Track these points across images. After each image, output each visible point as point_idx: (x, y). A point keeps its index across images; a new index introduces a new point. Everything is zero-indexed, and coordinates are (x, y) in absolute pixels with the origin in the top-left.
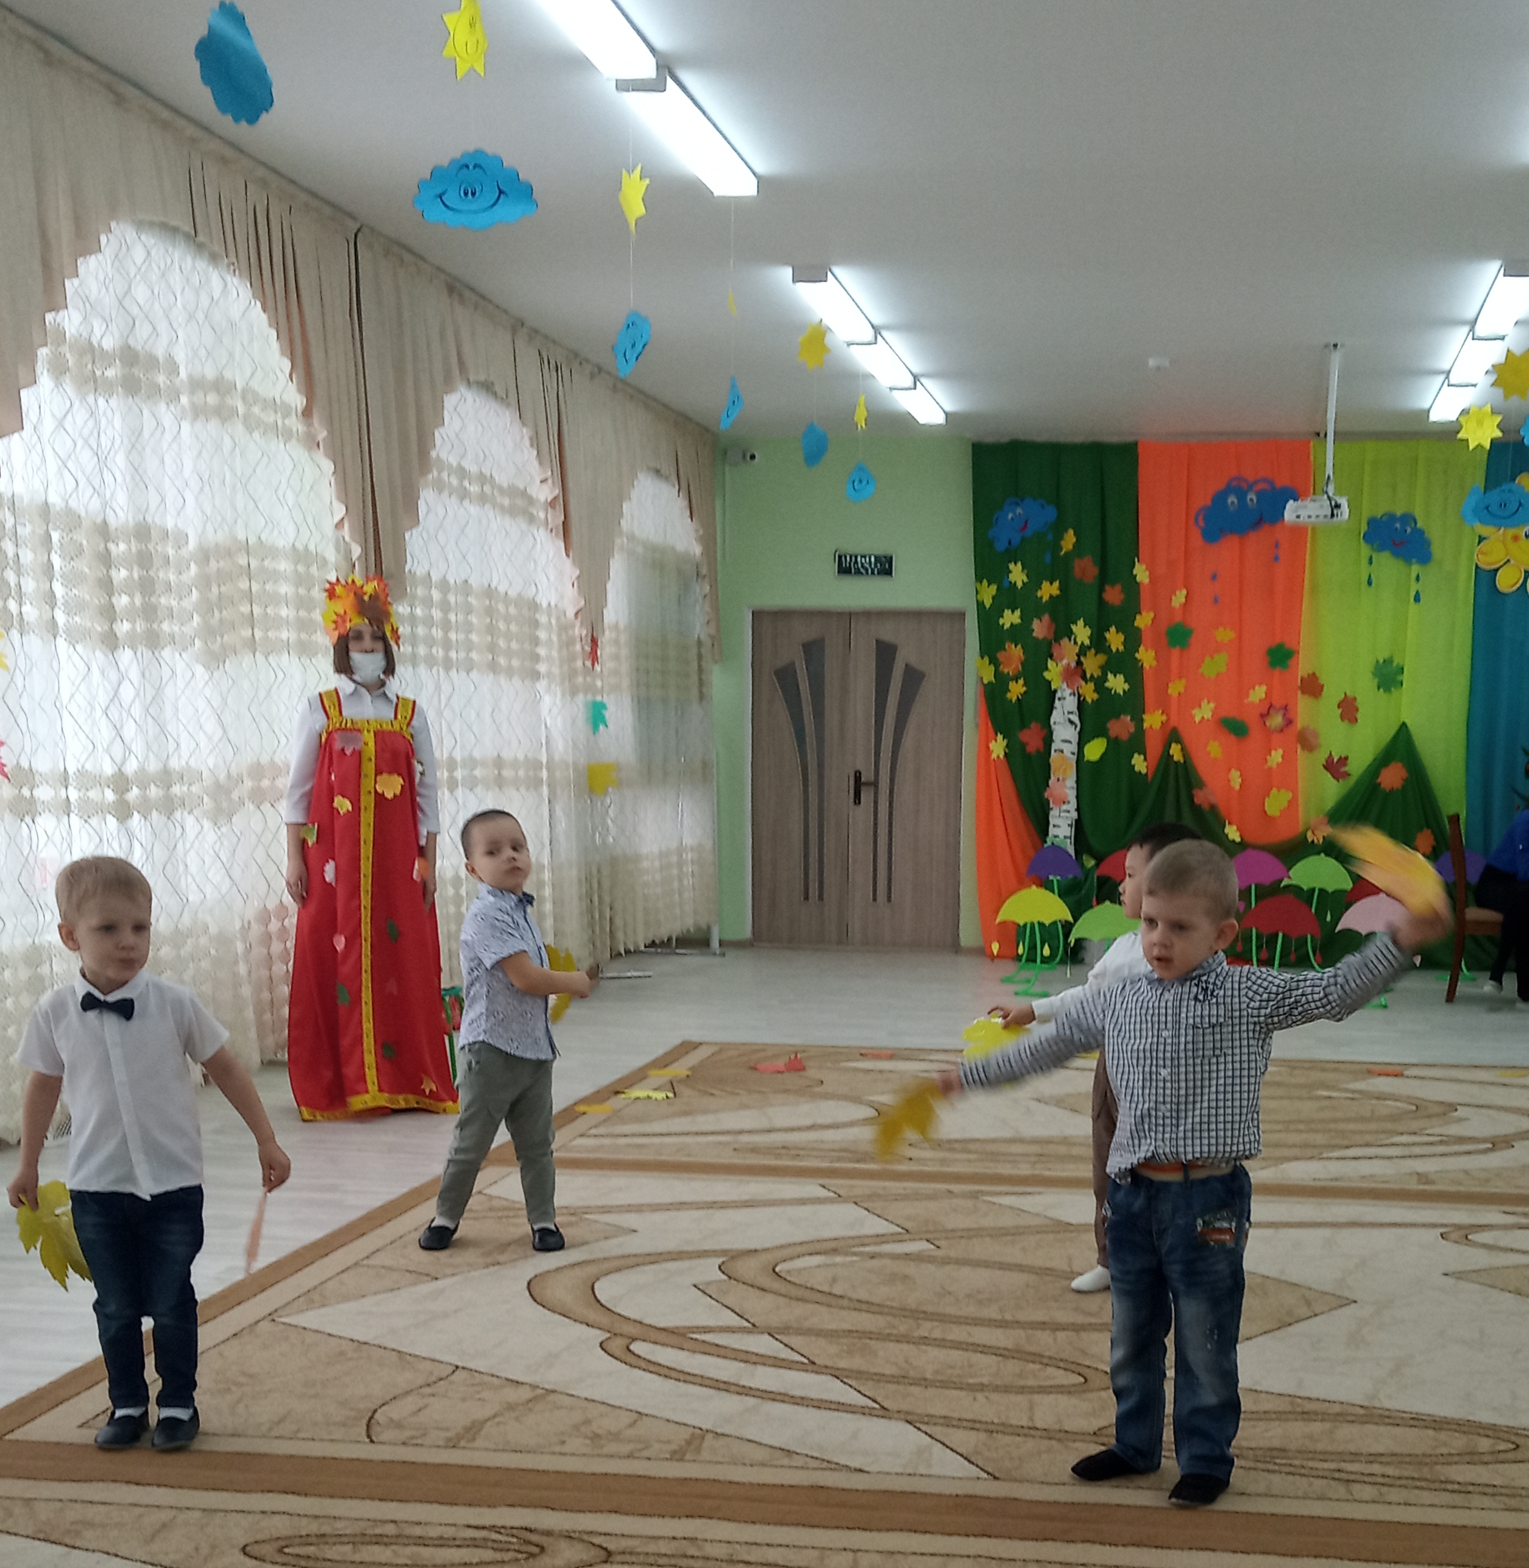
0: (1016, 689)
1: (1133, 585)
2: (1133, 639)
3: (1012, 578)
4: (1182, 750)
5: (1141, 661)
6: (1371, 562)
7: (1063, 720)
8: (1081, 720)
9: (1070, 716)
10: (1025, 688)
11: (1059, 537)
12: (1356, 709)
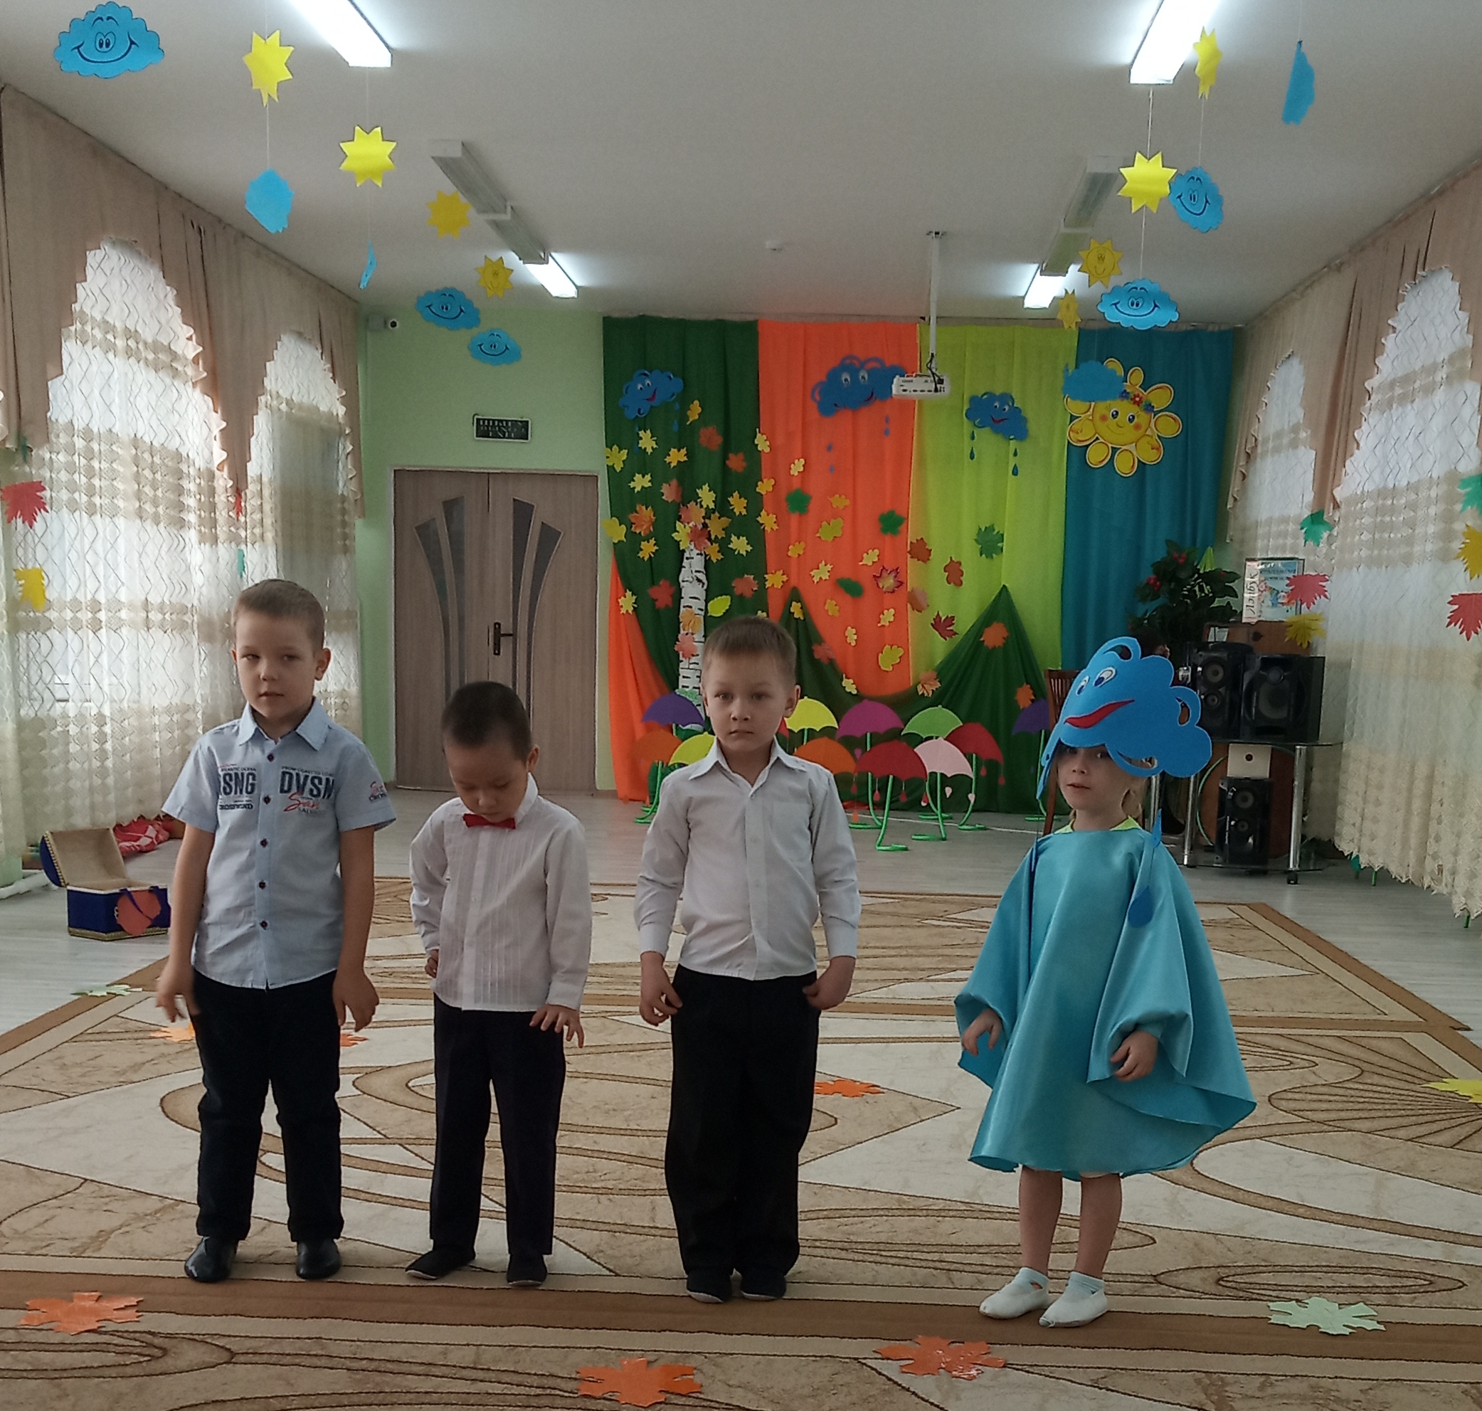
1: (755, 453)
2: (756, 503)
3: (642, 444)
4: (801, 608)
5: (762, 524)
6: (973, 438)
7: (691, 579)
8: (707, 579)
9: (698, 574)
10: (656, 548)
11: (685, 406)
12: (961, 573)
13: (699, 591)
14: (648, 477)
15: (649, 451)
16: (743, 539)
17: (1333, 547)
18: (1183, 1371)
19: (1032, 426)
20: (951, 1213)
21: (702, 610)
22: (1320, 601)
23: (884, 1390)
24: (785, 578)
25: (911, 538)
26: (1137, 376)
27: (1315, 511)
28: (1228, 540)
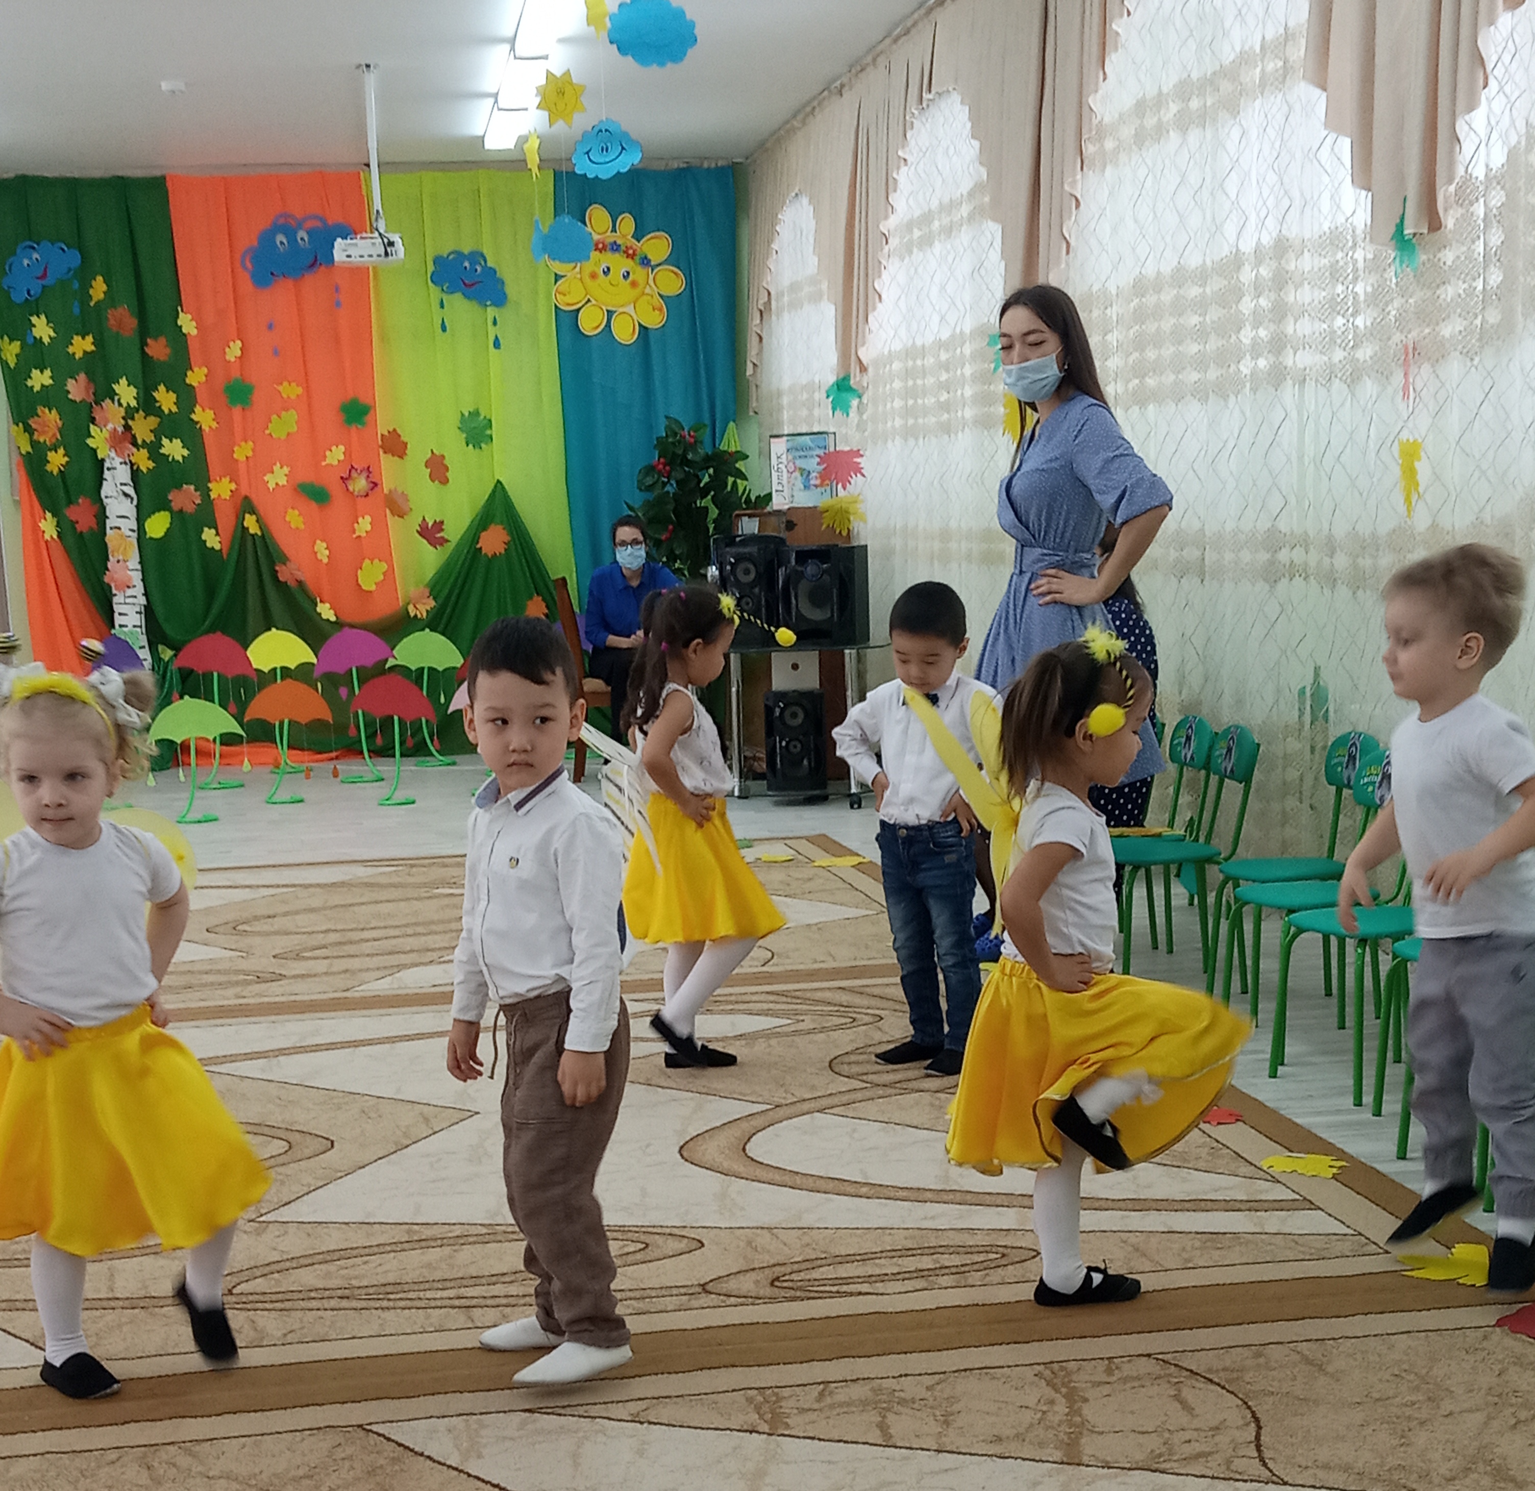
0: (57, 460)
1: (179, 337)
2: (186, 398)
3: (36, 333)
4: (257, 521)
5: (197, 423)
6: (442, 306)
7: (115, 494)
8: (136, 492)
9: (124, 488)
10: (66, 459)
11: (86, 286)
12: (447, 469)
13: (128, 508)
14: (48, 372)
15: (46, 340)
16: (177, 442)
17: (865, 417)
18: (733, 1391)
19: (511, 290)
20: (471, 1239)
21: (133, 531)
22: (857, 480)
23: (393, 1458)
24: (233, 486)
25: (382, 429)
26: (627, 224)
27: (841, 376)
28: (751, 413)
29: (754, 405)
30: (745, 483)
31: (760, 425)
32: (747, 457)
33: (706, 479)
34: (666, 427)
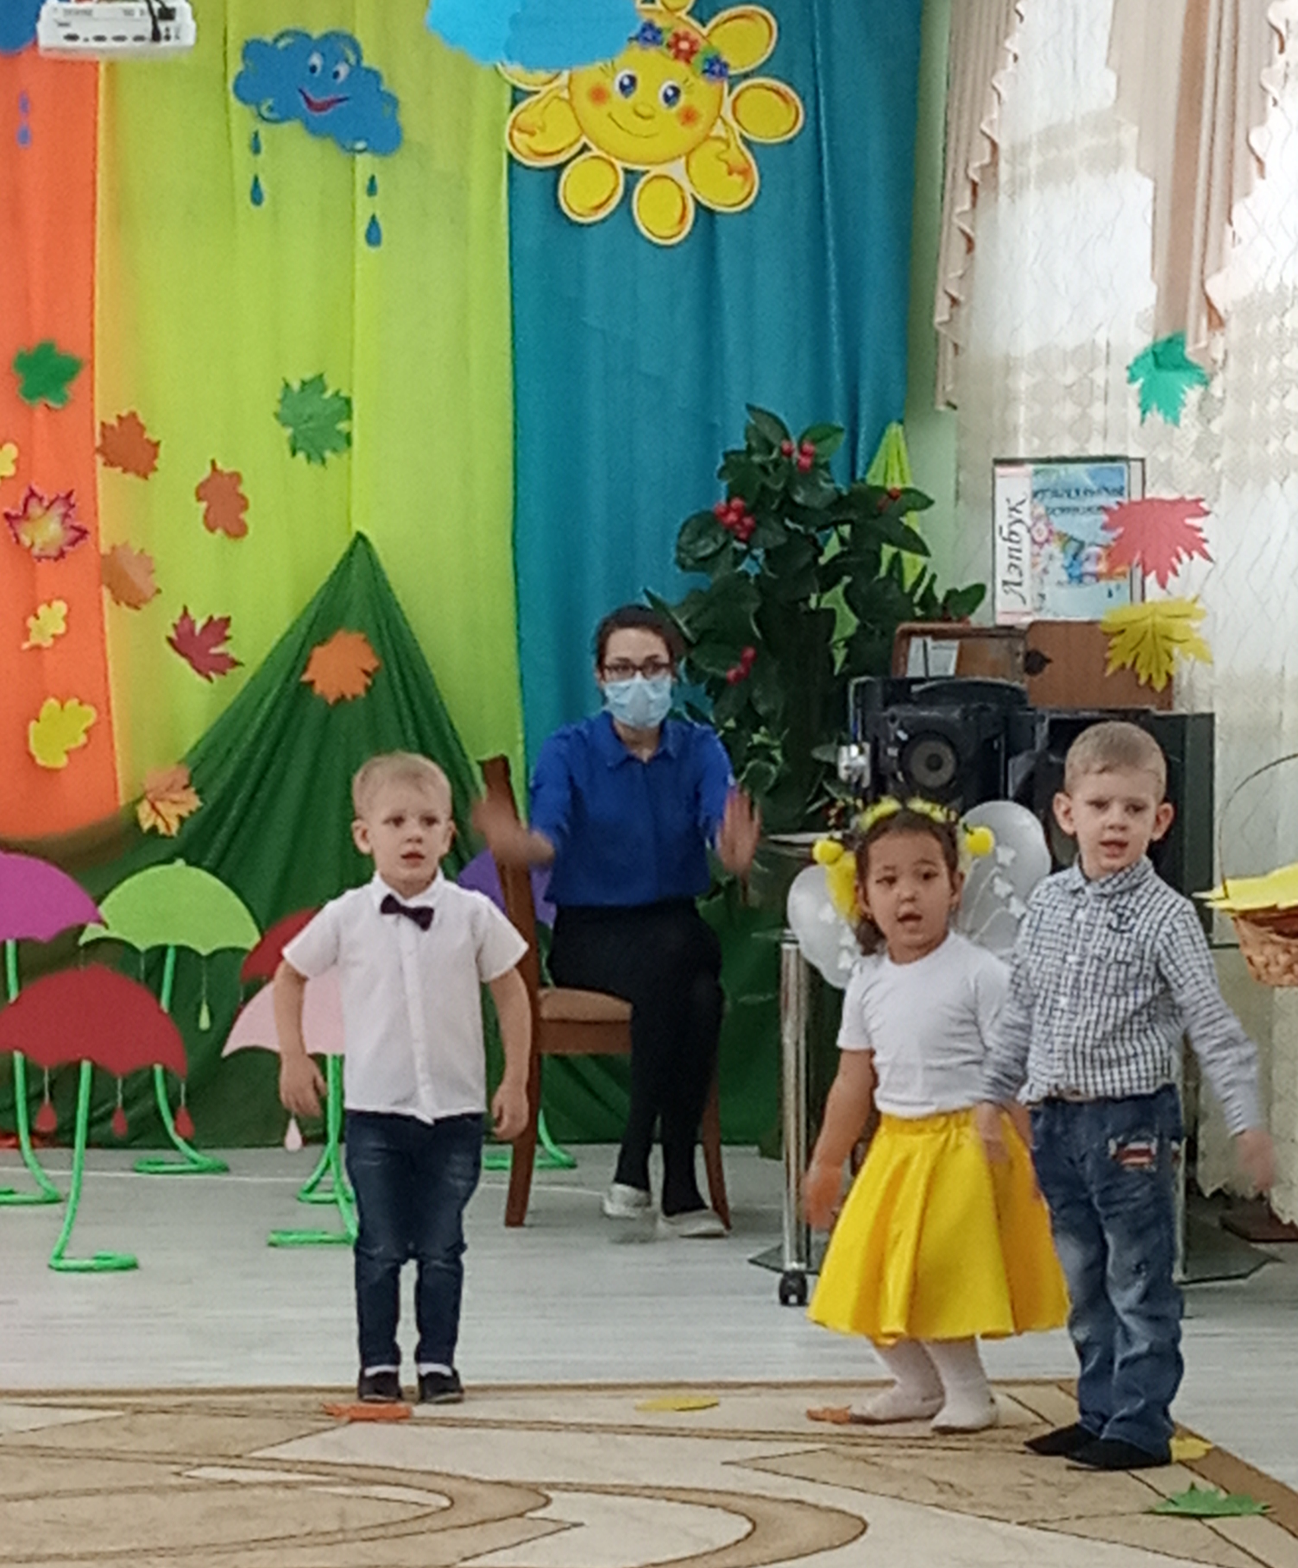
6: (256, 148)
12: (243, 504)
19: (411, 117)
25: (106, 410)
27: (1165, 335)
28: (942, 408)
29: (949, 388)
30: (921, 560)
31: (962, 432)
32: (930, 503)
33: (832, 548)
34: (750, 432)
